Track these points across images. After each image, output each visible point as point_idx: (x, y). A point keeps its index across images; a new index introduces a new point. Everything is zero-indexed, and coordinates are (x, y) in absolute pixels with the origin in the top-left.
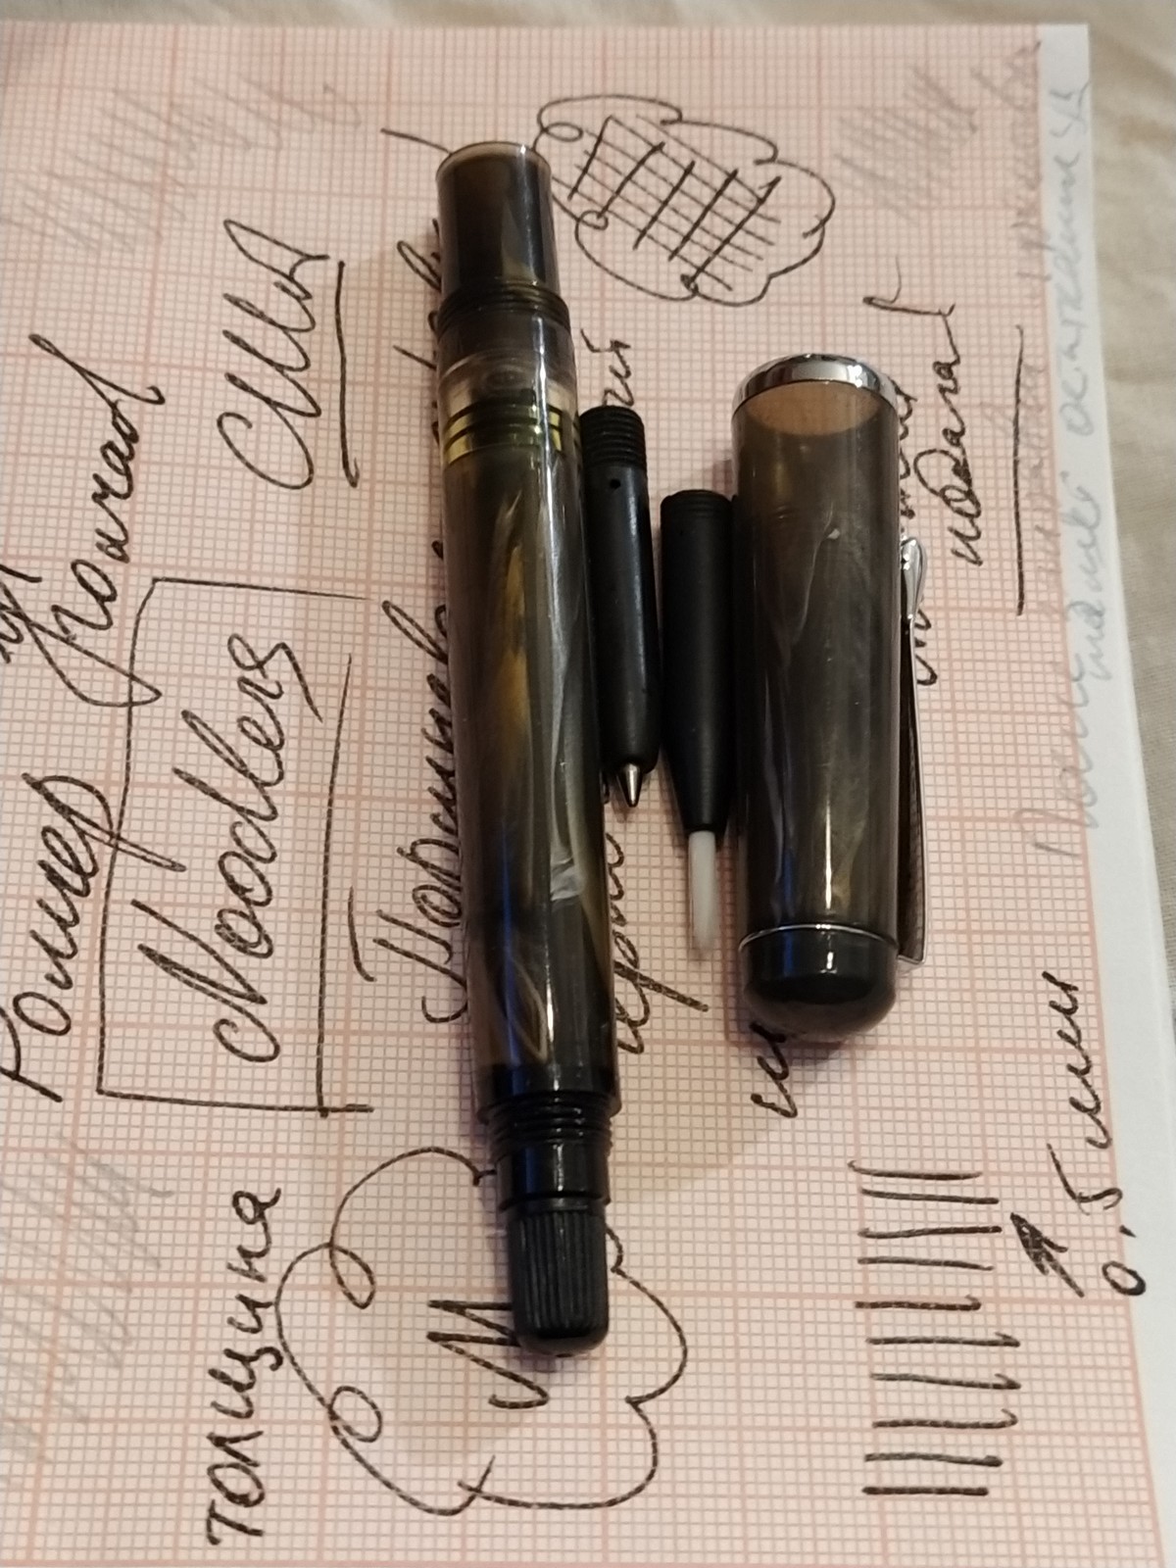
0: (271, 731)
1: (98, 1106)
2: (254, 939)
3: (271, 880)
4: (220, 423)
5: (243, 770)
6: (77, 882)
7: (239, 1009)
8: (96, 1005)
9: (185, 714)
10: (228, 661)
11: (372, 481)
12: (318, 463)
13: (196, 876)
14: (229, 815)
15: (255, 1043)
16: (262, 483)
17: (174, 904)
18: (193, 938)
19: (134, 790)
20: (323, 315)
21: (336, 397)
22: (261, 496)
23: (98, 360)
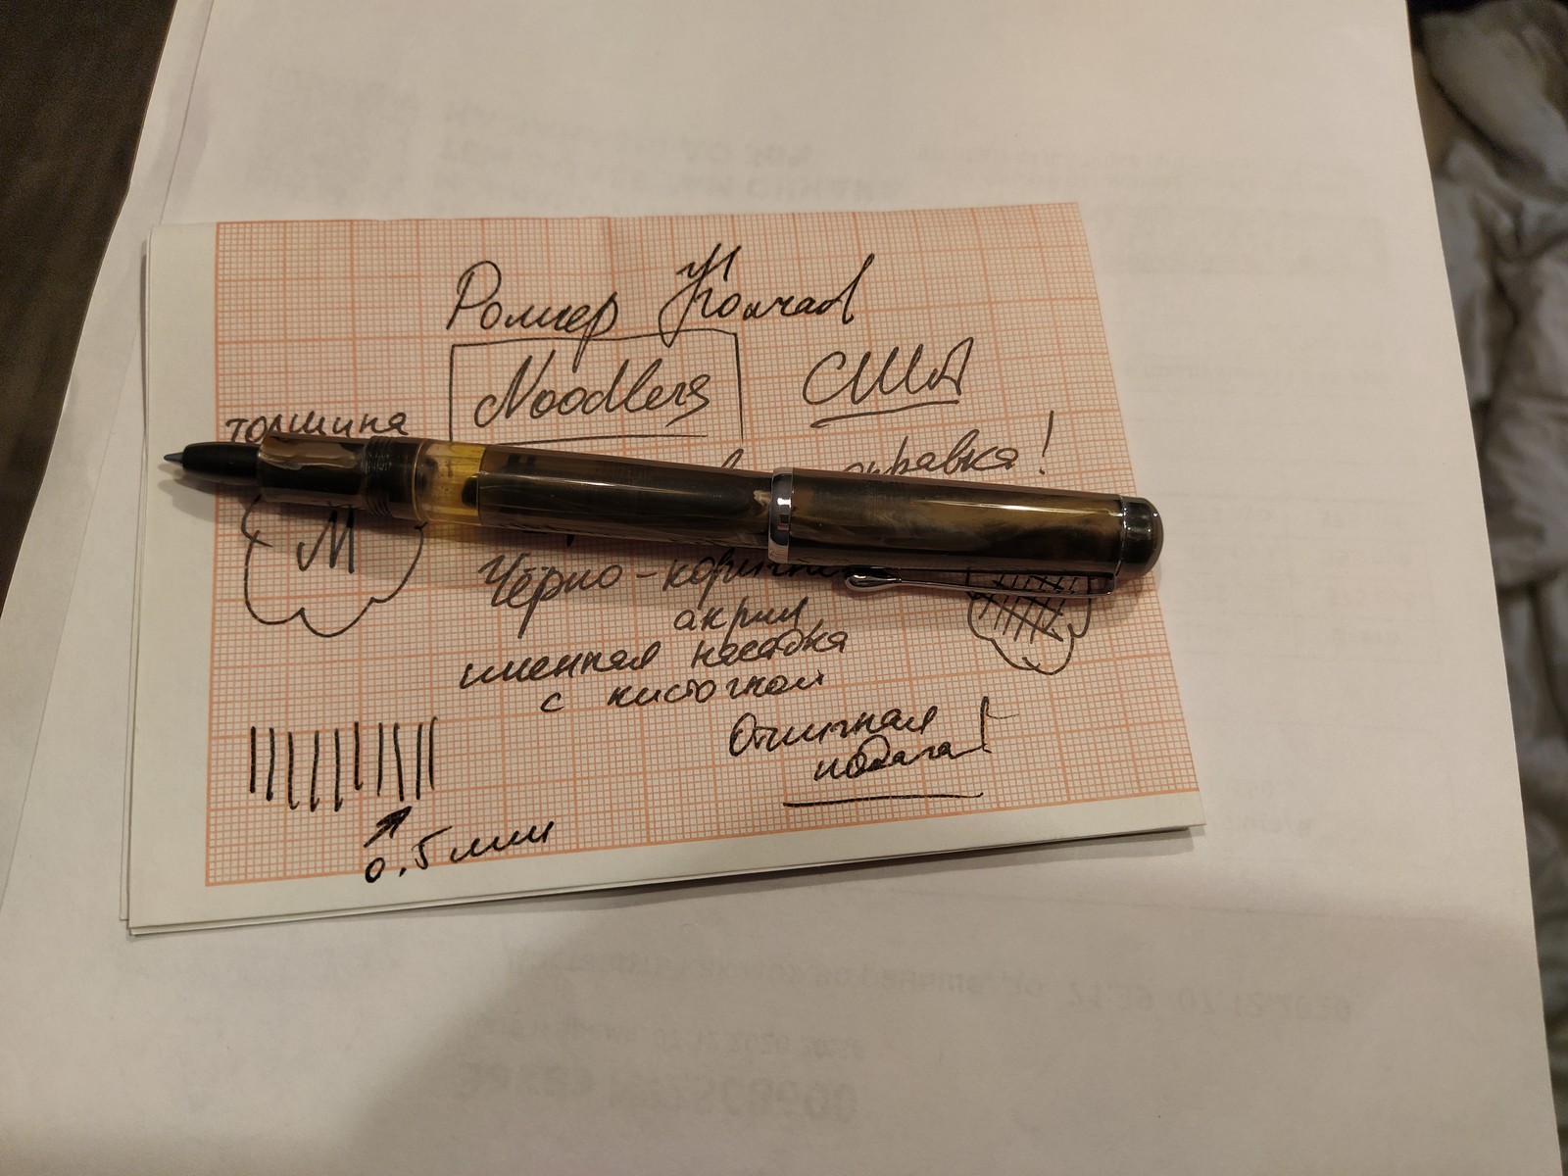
0: (657, 403)
1: (446, 346)
2: (540, 409)
3: (573, 413)
4: (837, 353)
5: (633, 392)
6: (562, 324)
7: (502, 406)
8: (498, 339)
9: (660, 361)
10: (693, 376)
11: (816, 435)
12: (823, 406)
13: (571, 378)
14: (606, 389)
15: (485, 415)
16: (803, 379)
17: (555, 370)
18: (538, 381)
19: (614, 343)
20: (920, 397)
21: (868, 411)
22: (795, 379)
23: (864, 289)
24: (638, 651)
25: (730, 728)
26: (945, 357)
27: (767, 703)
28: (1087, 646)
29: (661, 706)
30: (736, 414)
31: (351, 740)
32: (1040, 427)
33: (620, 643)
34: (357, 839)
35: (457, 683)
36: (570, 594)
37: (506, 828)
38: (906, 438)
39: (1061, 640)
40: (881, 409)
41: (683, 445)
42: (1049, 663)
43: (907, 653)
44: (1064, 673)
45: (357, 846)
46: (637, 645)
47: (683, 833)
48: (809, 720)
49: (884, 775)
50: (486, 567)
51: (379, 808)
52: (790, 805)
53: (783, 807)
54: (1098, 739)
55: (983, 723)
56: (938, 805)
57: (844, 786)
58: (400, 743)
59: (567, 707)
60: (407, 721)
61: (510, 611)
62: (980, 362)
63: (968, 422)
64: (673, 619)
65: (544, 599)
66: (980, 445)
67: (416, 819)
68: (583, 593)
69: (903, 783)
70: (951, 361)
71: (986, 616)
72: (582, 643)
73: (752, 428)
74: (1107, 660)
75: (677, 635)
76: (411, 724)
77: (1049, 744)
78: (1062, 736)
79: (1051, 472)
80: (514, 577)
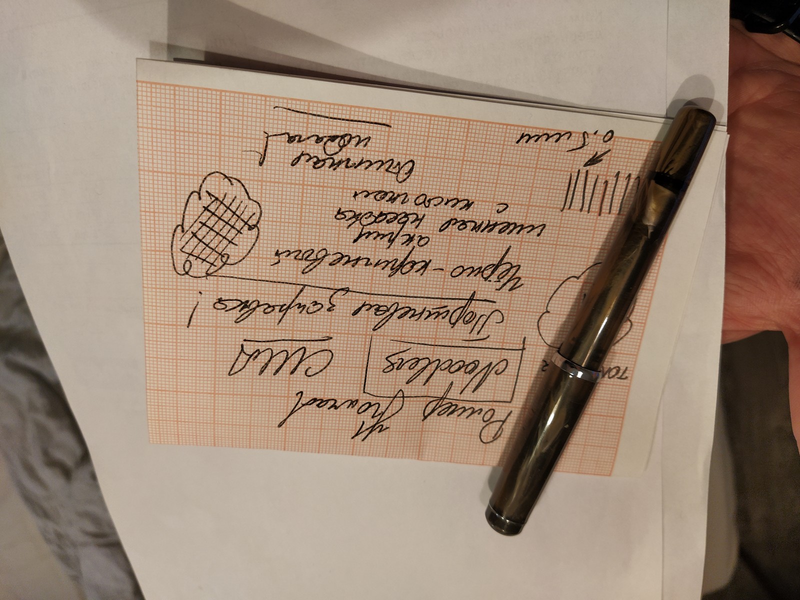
0: (413, 361)
1: (515, 402)
2: (474, 365)
3: (457, 360)
4: (310, 376)
5: (425, 368)
7: (493, 368)
9: (407, 383)
10: (391, 373)
11: (330, 333)
12: (323, 348)
13: (454, 379)
14: (438, 371)
15: (503, 365)
16: (331, 364)
17: (462, 384)
18: (472, 379)
19: (429, 395)
20: (265, 346)
21: (298, 342)
22: (336, 365)
23: (287, 409)
24: (452, 229)
25: (412, 177)
26: (247, 367)
27: (388, 187)
28: (191, 185)
29: (446, 196)
30: (372, 350)
31: (604, 207)
32: (197, 319)
33: (460, 234)
34: (613, 155)
35: (547, 227)
36: (480, 266)
37: (541, 145)
38: (278, 324)
39: (207, 192)
40: (290, 342)
41: (404, 337)
42: (217, 179)
43: (302, 200)
44: (209, 171)
45: (614, 151)
46: (451, 232)
47: (450, 122)
48: (367, 172)
49: (330, 132)
50: (519, 286)
51: (599, 169)
52: (388, 126)
53: (392, 126)
54: (196, 126)
55: (265, 151)
56: (302, 107)
57: (355, 130)
58: (581, 201)
59: (495, 204)
60: (575, 212)
61: (512, 261)
62: (227, 361)
63: (240, 328)
64: (429, 243)
65: (494, 265)
66: (236, 314)
67: (583, 159)
68: (473, 265)
69: (320, 124)
70: (244, 364)
71: (251, 214)
72: (480, 238)
73: (365, 342)
74: (180, 174)
75: (429, 234)
76: (574, 210)
77: (227, 130)
78: (218, 133)
79: (195, 292)
80: (507, 278)
